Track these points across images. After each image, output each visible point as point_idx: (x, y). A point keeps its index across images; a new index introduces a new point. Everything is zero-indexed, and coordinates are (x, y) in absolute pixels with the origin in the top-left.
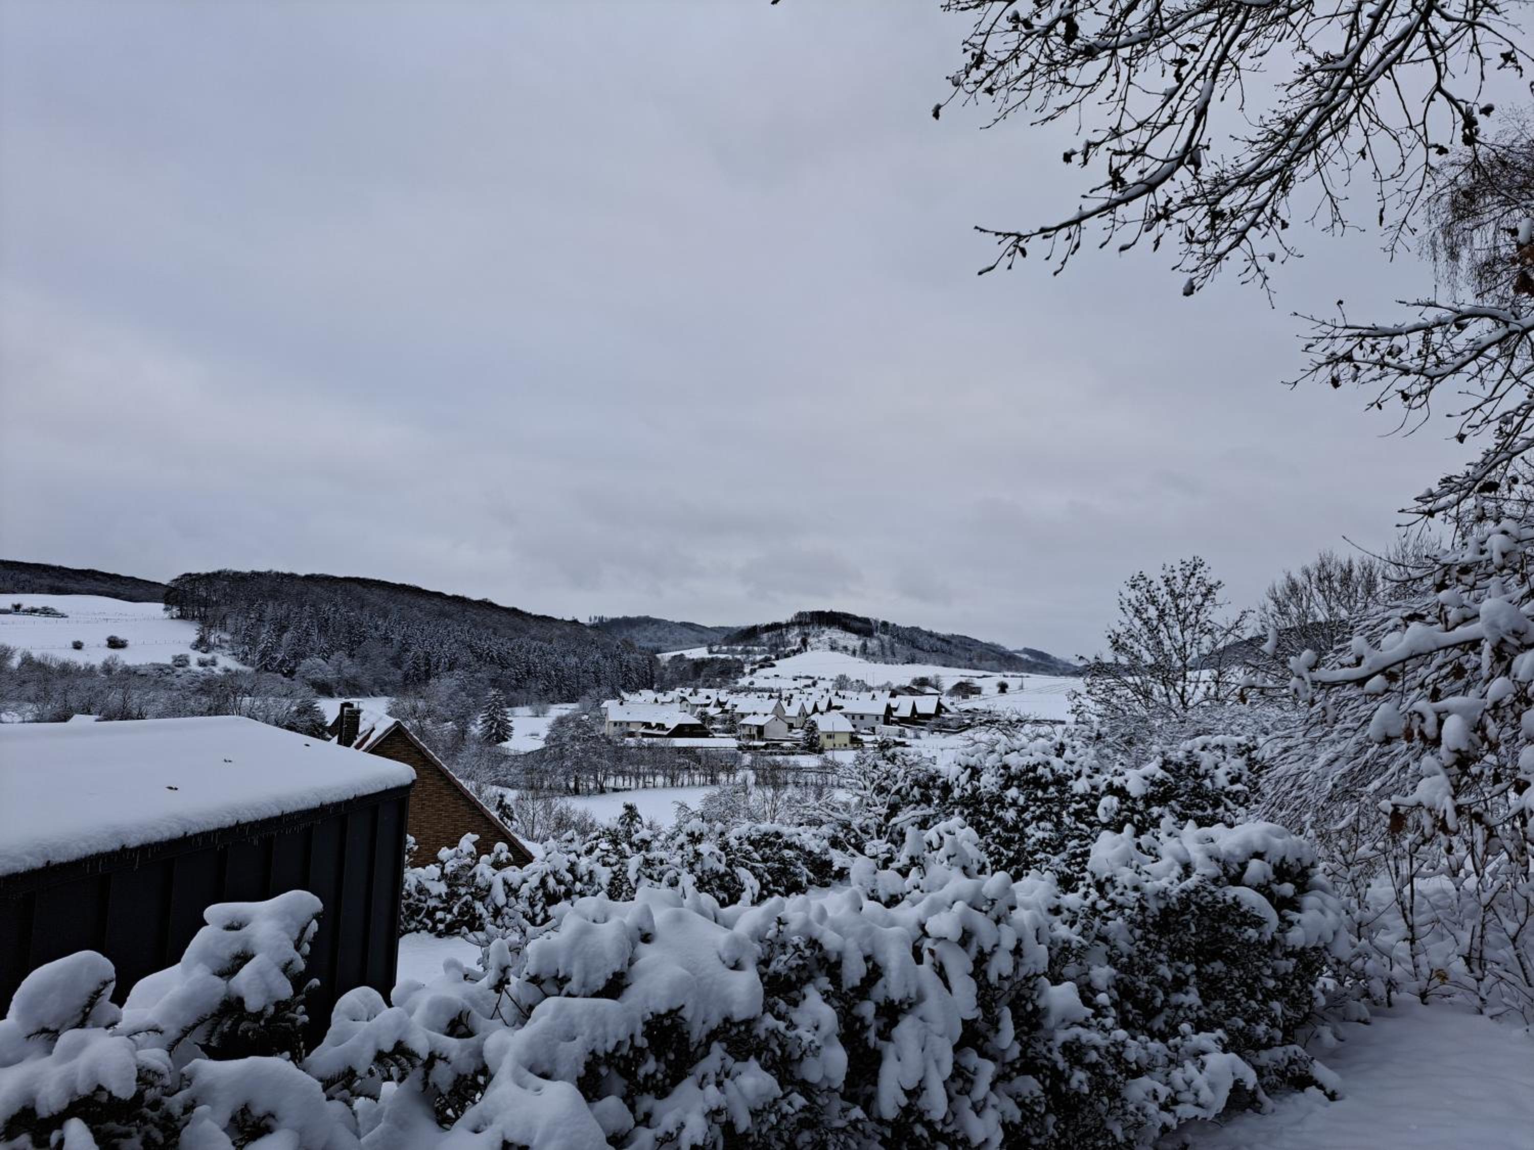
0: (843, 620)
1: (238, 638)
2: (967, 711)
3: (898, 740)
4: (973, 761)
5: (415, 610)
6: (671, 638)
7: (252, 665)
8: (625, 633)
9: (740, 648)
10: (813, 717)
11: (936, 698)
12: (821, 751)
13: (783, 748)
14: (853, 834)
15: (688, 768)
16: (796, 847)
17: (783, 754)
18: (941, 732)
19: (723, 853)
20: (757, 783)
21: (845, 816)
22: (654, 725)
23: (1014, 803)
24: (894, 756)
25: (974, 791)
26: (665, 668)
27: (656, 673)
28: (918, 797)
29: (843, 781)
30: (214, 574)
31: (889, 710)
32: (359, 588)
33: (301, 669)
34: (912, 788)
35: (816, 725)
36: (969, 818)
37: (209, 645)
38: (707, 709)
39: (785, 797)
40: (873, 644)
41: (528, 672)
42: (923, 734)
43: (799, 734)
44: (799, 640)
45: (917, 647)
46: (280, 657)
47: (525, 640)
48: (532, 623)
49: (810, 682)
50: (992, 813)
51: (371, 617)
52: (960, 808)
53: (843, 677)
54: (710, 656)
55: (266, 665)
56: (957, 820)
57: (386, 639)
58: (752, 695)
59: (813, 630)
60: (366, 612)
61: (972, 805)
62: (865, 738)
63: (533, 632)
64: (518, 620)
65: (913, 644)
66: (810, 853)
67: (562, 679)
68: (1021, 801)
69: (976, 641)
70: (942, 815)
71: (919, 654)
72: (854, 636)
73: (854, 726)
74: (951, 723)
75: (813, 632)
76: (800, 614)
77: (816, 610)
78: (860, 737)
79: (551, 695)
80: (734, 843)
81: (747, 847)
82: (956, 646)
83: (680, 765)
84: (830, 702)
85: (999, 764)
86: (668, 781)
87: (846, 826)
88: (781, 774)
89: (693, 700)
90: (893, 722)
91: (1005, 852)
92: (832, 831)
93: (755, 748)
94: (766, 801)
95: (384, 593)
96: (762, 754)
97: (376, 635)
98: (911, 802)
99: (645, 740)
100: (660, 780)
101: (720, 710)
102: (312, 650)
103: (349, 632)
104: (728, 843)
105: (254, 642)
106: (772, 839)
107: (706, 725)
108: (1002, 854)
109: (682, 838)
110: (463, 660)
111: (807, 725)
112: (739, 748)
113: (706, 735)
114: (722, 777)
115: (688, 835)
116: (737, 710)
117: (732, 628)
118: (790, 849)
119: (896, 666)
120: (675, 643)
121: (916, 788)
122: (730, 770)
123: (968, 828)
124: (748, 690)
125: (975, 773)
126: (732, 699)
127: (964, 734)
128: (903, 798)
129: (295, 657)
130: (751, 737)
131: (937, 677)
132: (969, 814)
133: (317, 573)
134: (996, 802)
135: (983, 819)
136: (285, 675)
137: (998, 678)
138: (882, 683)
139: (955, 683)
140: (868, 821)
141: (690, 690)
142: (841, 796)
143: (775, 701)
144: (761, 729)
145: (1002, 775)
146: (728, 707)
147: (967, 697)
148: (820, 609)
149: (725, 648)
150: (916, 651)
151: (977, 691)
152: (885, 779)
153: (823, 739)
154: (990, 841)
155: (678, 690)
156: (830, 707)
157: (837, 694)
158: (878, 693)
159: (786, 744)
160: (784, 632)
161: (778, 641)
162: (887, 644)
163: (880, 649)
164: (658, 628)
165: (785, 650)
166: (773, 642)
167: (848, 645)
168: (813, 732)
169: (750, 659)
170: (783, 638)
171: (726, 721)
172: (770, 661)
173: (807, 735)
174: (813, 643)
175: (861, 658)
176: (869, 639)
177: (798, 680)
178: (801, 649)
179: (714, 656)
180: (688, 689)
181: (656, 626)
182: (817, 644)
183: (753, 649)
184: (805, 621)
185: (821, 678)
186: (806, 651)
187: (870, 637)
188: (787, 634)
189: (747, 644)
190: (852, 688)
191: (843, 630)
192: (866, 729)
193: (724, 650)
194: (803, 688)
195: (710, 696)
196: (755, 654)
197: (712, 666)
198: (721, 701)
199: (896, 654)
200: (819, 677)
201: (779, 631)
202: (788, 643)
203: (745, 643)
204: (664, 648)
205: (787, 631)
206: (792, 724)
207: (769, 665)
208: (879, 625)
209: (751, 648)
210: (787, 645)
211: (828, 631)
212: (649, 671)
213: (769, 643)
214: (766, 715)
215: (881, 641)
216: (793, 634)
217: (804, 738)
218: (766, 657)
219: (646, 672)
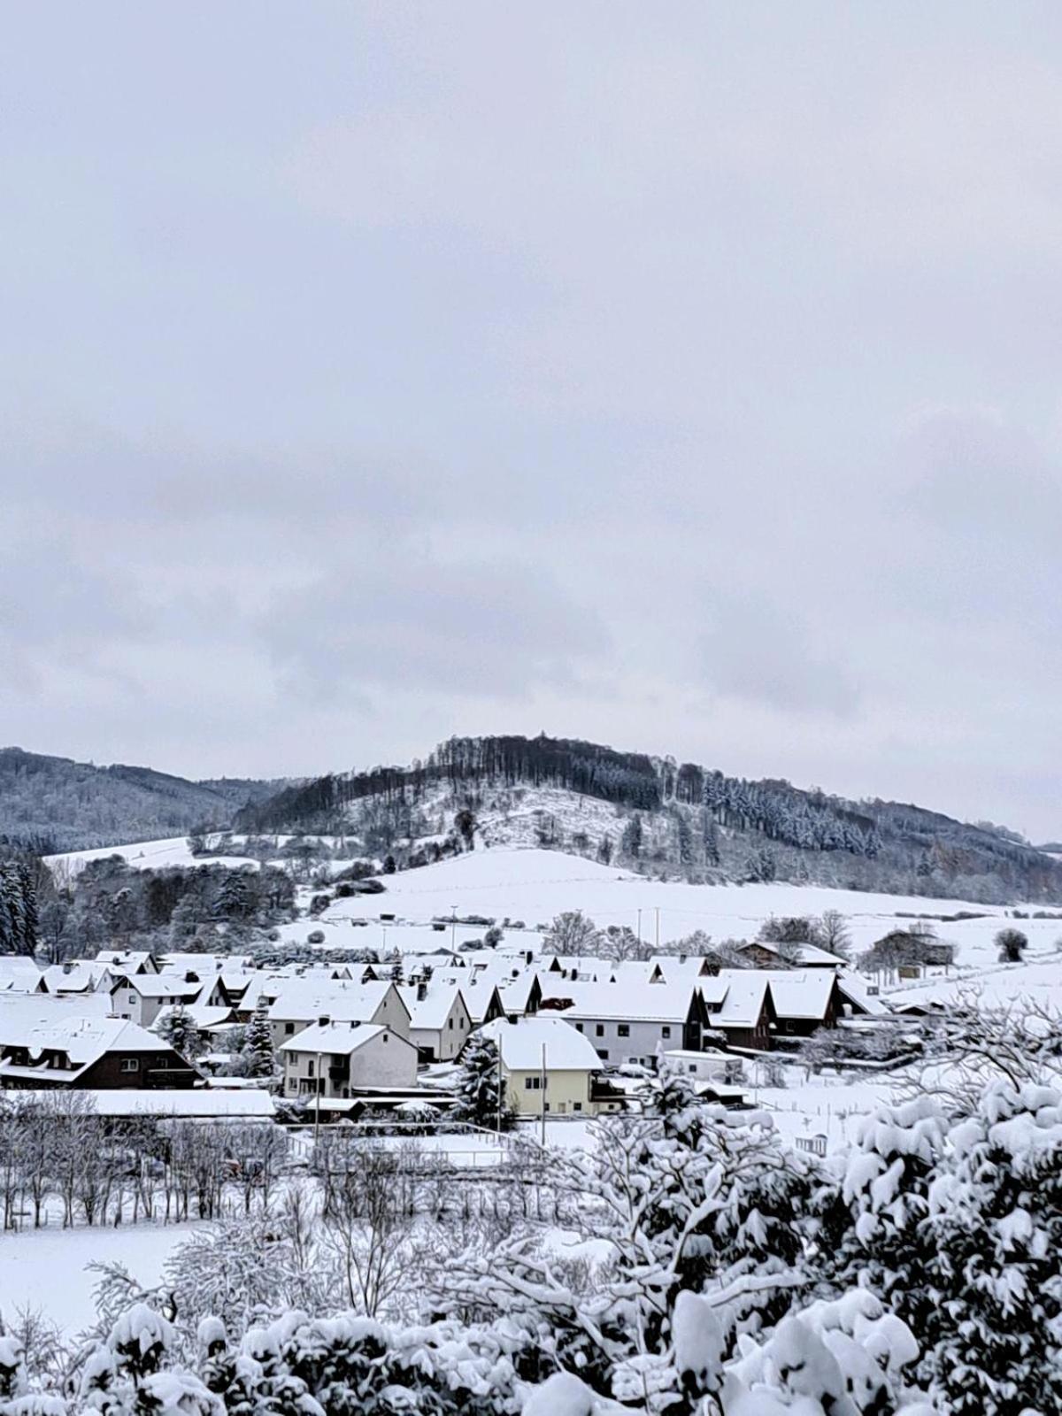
0: (576, 762)
2: (915, 1011)
3: (723, 1090)
4: (909, 1141)
6: (82, 809)
9: (282, 840)
10: (488, 1031)
11: (829, 975)
12: (509, 1123)
13: (402, 1116)
14: (582, 1340)
15: (134, 1174)
16: (425, 1379)
17: (402, 1132)
18: (839, 1067)
19: (219, 1398)
20: (328, 1213)
21: (561, 1293)
22: (35, 1054)
23: (1019, 1253)
24: (697, 1130)
25: (912, 1223)
26: (67, 896)
27: (42, 910)
28: (761, 1239)
29: (570, 1205)
31: (700, 1010)
34: (744, 1213)
35: (494, 1053)
36: (898, 1294)
38: (190, 1010)
39: (407, 1249)
40: (658, 828)
42: (792, 1074)
43: (449, 1077)
44: (450, 817)
45: (780, 837)
49: (480, 933)
50: (959, 1280)
52: (874, 1267)
53: (573, 920)
54: (198, 863)
56: (861, 1296)
58: (319, 970)
59: (489, 790)
61: (906, 1258)
62: (628, 1086)
65: (769, 826)
66: (463, 1394)
68: (1039, 1248)
69: (943, 818)
70: (824, 1288)
71: (785, 856)
72: (606, 807)
73: (603, 1055)
74: (868, 1044)
75: (490, 797)
76: (456, 746)
77: (499, 734)
78: (617, 1083)
80: (250, 1370)
81: (285, 1378)
82: (887, 835)
83: (111, 1163)
84: (536, 992)
85: (981, 1148)
86: (78, 1208)
87: (564, 1321)
88: (395, 1187)
89: (149, 985)
90: (710, 1042)
91: (993, 1386)
92: (523, 1335)
93: (325, 1116)
94: (352, 1260)
96: (346, 1133)
98: (741, 1254)
99: (12, 1095)
100: (54, 1206)
101: (227, 1011)
104: (232, 1371)
106: (356, 1358)
107: (187, 1055)
108: (986, 1390)
109: (106, 1358)
111: (471, 1053)
112: (281, 1117)
113: (185, 1080)
114: (231, 1195)
115: (121, 1349)
116: (274, 1012)
117: (260, 786)
118: (408, 1383)
119: (719, 887)
120: (95, 825)
121: (754, 1215)
122: (254, 1177)
123: (891, 1318)
124: (307, 956)
125: (916, 1171)
126: (256, 984)
127: (900, 1072)
128: (719, 1243)
130: (316, 1086)
131: (833, 917)
132: (898, 1284)
134: (970, 1251)
135: (934, 1295)
137: (1000, 919)
138: (682, 934)
139: (882, 935)
140: (622, 1306)
141: (141, 957)
142: (558, 1244)
143: (384, 986)
144: (341, 1066)
145: (987, 1178)
146: (246, 1004)
147: (916, 974)
148: (512, 733)
149: (240, 839)
150: (776, 847)
151: (941, 956)
152: (673, 1190)
153: (516, 1089)
154: (952, 1355)
155: (106, 956)
156: (536, 1001)
157: (555, 967)
158: (668, 963)
159: (410, 1105)
160: (410, 797)
161: (392, 821)
162: (698, 829)
163: (678, 842)
164: (46, 783)
165: (411, 845)
166: (379, 823)
167: (588, 831)
168: (488, 1072)
169: (312, 871)
170: (407, 813)
171: (243, 1042)
172: (368, 875)
173: (472, 1079)
174: (491, 824)
175: (624, 866)
176: (646, 813)
177: (449, 928)
178: (455, 841)
179: (209, 861)
180: (134, 954)
181: (40, 776)
182: (500, 828)
183: (320, 842)
184: (470, 765)
185: (512, 922)
186: (472, 848)
187: (649, 809)
188: (416, 802)
189: (303, 829)
190: (597, 949)
191: (573, 789)
192: (632, 1061)
193: (238, 845)
194: (461, 950)
195: (198, 973)
196: (327, 858)
197: (203, 889)
198: (228, 986)
199: (721, 856)
200: (507, 920)
201: (396, 793)
202: (419, 825)
203: (296, 826)
204: (65, 840)
205: (416, 793)
206: (430, 1050)
207: (367, 886)
208: (675, 775)
209: (314, 839)
210: (417, 831)
211: (531, 793)
212: (20, 904)
213: (367, 827)
214: (355, 1024)
215: (681, 821)
216: (435, 801)
217: (463, 1088)
218: (357, 865)
219: (11, 907)
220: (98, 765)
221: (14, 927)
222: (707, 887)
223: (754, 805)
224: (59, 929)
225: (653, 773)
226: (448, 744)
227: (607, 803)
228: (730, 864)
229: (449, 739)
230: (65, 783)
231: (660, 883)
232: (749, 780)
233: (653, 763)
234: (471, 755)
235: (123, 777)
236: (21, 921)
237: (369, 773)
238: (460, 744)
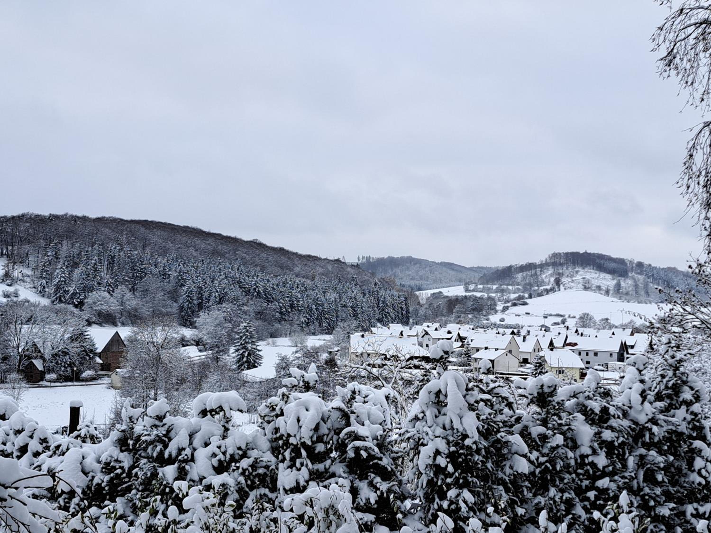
0: (598, 261)
1: (38, 273)
5: (192, 250)
6: (431, 276)
7: (49, 297)
8: (390, 271)
9: (495, 287)
22: (389, 356)
26: (421, 305)
27: (411, 309)
30: (19, 217)
31: (624, 347)
32: (142, 229)
33: (89, 300)
35: (545, 361)
37: (13, 279)
38: (447, 343)
40: (627, 284)
41: (292, 306)
43: (529, 369)
44: (552, 279)
46: (71, 290)
47: (289, 277)
48: (297, 261)
49: (559, 320)
51: (152, 255)
53: (588, 315)
54: (465, 294)
55: (60, 297)
57: (165, 275)
59: (566, 270)
60: (148, 250)
63: (297, 269)
64: (283, 259)
67: (322, 313)
72: (609, 277)
73: (586, 362)
75: (567, 273)
76: (555, 255)
77: (570, 251)
79: (312, 327)
84: (566, 340)
89: (436, 334)
95: (165, 234)
97: (156, 271)
101: (460, 344)
102: (100, 284)
103: (132, 269)
105: (50, 277)
110: (232, 294)
111: (535, 361)
116: (472, 344)
119: (649, 305)
120: (435, 281)
126: (472, 334)
129: (84, 290)
133: (107, 216)
136: (76, 306)
138: (627, 321)
141: (437, 325)
146: (466, 341)
148: (575, 251)
149: (481, 286)
155: (425, 324)
156: (566, 344)
157: (577, 331)
158: (618, 331)
160: (538, 272)
161: (532, 281)
162: (642, 284)
163: (634, 289)
164: (420, 268)
165: (538, 289)
166: (527, 281)
167: (601, 285)
168: (541, 368)
169: (505, 297)
170: (537, 278)
171: (462, 355)
172: (523, 299)
173: (536, 370)
174: (567, 282)
175: (614, 297)
176: (623, 278)
177: (549, 317)
178: (554, 288)
179: (470, 294)
180: (434, 324)
181: (418, 265)
182: (570, 283)
183: (507, 288)
184: (560, 262)
185: (571, 316)
186: (560, 290)
187: (624, 277)
188: (540, 274)
189: (502, 283)
190: (595, 326)
191: (597, 270)
192: (599, 365)
193: (480, 288)
194: (552, 325)
195: (451, 331)
196: (509, 293)
197: (465, 302)
198: (461, 335)
199: (650, 294)
200: (570, 315)
201: (534, 272)
202: (541, 282)
203: (499, 282)
204: (425, 286)
205: (541, 271)
206: (527, 359)
207: (522, 303)
208: (634, 265)
209: (505, 287)
210: (541, 284)
211: (582, 272)
212: (404, 307)
213: (523, 283)
214: (496, 350)
215: (635, 281)
216: (547, 274)
217: (533, 373)
218: (519, 296)
219: (401, 308)
220: (437, 262)
221: (402, 314)
222: (644, 305)
223: (663, 276)
224: (416, 315)
225: (626, 264)
226: (552, 254)
227: (609, 275)
228: (653, 296)
229: (552, 253)
230: (426, 268)
231: (627, 303)
232: (662, 267)
233: (626, 261)
234: (560, 258)
235: (445, 266)
236: (404, 312)
237: (525, 264)
238: (556, 254)
